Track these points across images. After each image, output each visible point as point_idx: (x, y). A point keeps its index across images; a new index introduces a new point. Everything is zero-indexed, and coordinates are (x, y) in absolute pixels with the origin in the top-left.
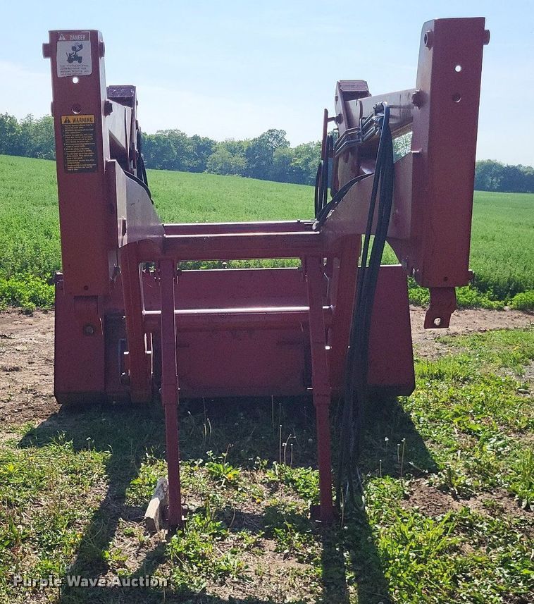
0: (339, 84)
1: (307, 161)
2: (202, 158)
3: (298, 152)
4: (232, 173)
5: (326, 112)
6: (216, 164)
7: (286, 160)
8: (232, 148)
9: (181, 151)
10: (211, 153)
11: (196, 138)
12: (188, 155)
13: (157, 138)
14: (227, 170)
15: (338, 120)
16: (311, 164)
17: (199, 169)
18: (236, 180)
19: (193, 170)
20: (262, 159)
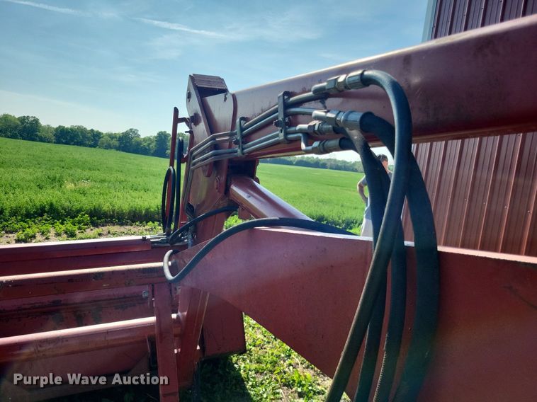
0: (193, 78)
1: (149, 144)
2: (96, 140)
3: (145, 140)
4: (111, 148)
5: (176, 111)
6: (103, 144)
7: (139, 144)
8: (112, 136)
9: (84, 136)
10: (100, 138)
11: (92, 130)
12: (89, 139)
13: (71, 129)
14: (108, 147)
15: (193, 121)
16: (151, 146)
17: (94, 146)
18: (113, 152)
19: (91, 146)
20: (127, 142)
